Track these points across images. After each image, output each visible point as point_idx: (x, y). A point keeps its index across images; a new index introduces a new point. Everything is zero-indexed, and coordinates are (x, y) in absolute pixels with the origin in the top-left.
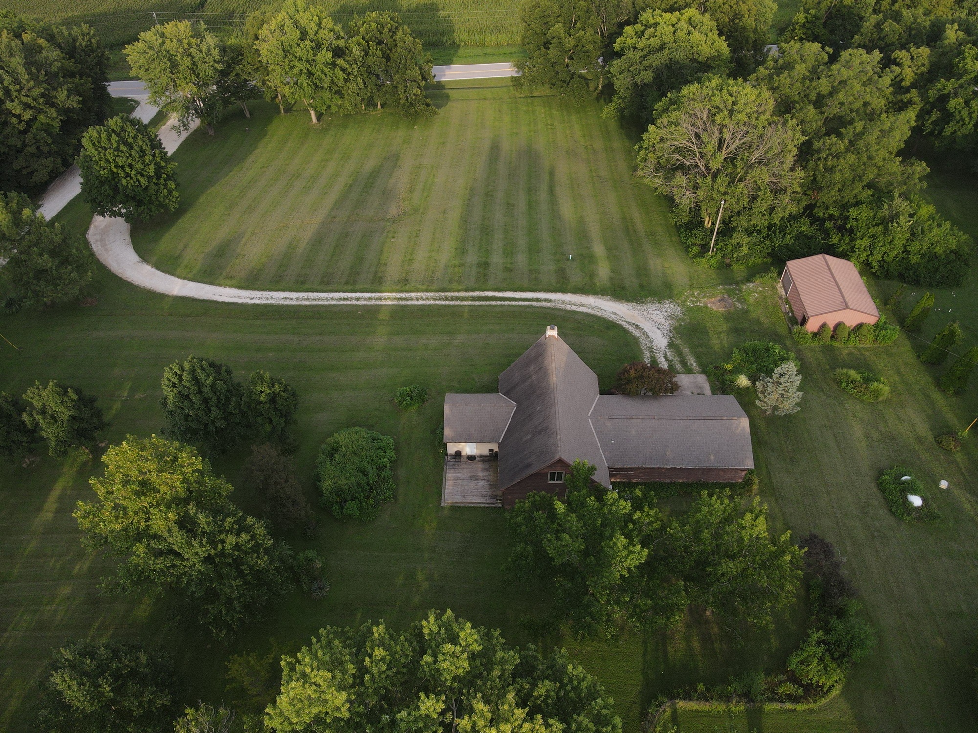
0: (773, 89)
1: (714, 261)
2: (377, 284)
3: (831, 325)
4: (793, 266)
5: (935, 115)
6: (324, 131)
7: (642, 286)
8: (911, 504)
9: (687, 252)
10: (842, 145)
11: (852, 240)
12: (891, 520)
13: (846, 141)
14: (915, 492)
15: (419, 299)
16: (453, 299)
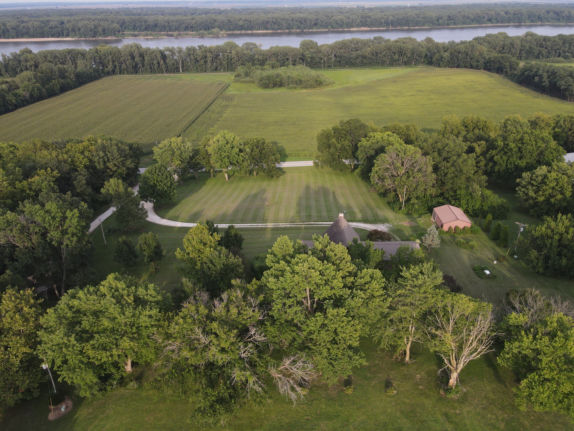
0: (422, 149)
1: (404, 212)
2: (264, 221)
3: (453, 227)
4: (436, 209)
5: (491, 164)
6: (232, 182)
7: (375, 219)
8: (486, 273)
9: (393, 210)
10: (449, 165)
11: (460, 201)
12: (479, 279)
13: (450, 163)
14: (487, 269)
15: (282, 225)
16: (297, 225)
